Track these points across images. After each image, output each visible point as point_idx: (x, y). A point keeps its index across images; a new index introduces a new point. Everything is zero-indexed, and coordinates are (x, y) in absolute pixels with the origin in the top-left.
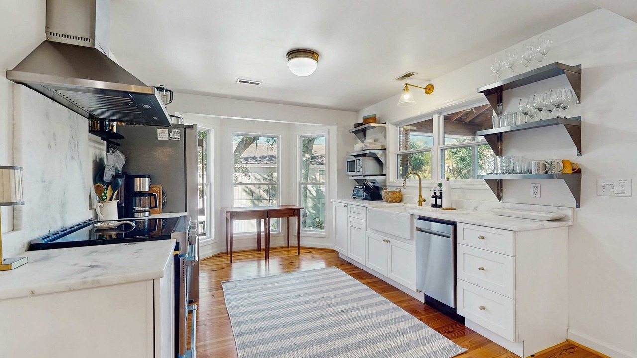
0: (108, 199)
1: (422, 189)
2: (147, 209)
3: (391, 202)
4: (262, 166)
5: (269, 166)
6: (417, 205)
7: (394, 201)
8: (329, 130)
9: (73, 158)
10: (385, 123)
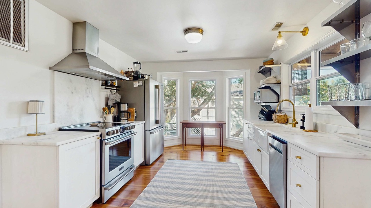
0: (108, 113)
1: (295, 113)
2: (126, 118)
3: (278, 122)
4: (234, 97)
5: (239, 97)
6: (292, 126)
7: (279, 122)
8: (245, 73)
9: (88, 97)
10: (280, 64)
